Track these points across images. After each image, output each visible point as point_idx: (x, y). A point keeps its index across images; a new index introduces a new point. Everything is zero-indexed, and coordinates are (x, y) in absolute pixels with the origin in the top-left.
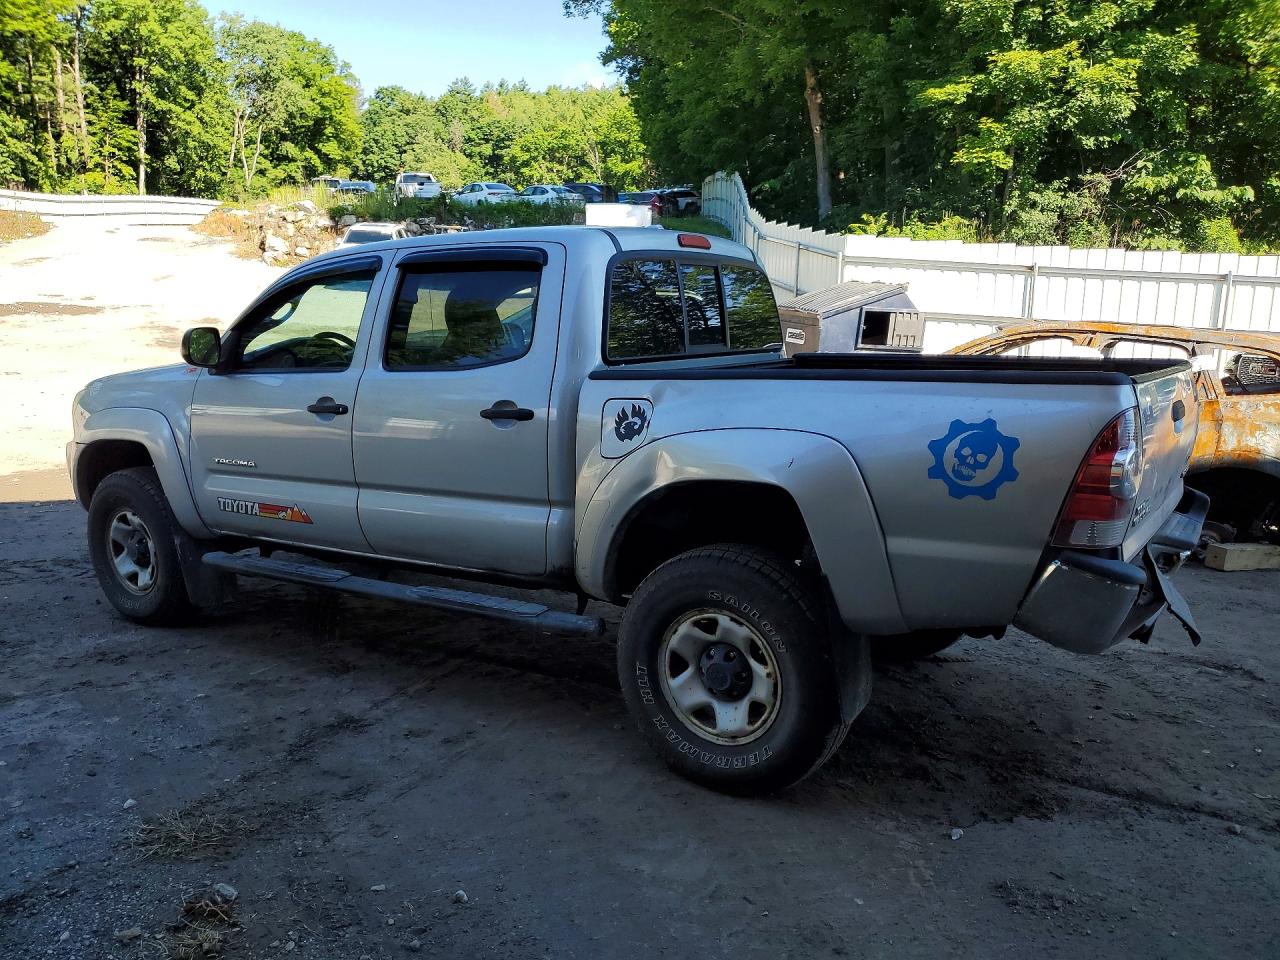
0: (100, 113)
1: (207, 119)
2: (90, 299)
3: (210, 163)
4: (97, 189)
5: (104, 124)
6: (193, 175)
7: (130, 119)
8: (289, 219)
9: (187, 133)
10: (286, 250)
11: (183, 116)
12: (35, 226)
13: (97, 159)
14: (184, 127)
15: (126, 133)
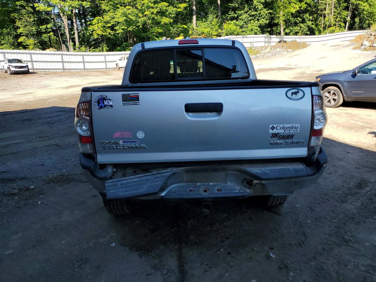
0: (338, 8)
1: (372, 4)
2: (297, 65)
3: (371, 18)
4: (333, 32)
5: (338, 12)
6: (365, 23)
7: (347, 8)
8: (373, 34)
9: (364, 10)
10: (369, 45)
11: (363, 5)
12: (304, 45)
13: (334, 22)
14: (362, 8)
15: (345, 13)
